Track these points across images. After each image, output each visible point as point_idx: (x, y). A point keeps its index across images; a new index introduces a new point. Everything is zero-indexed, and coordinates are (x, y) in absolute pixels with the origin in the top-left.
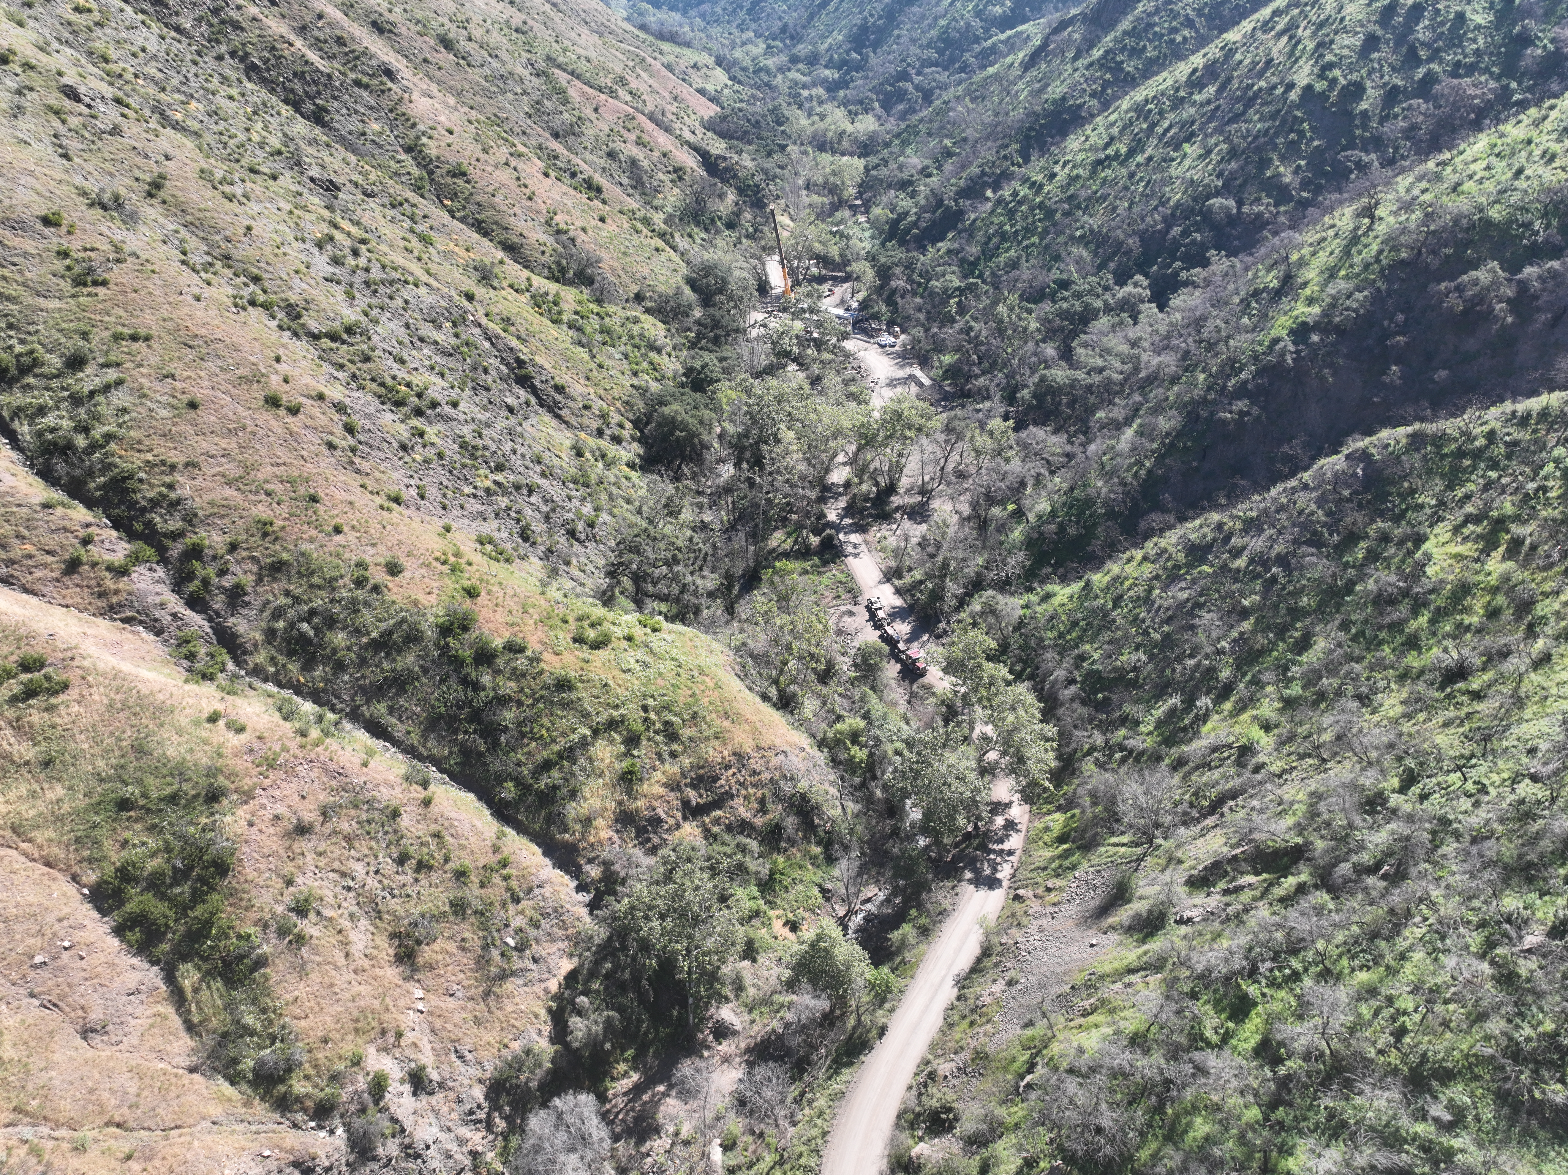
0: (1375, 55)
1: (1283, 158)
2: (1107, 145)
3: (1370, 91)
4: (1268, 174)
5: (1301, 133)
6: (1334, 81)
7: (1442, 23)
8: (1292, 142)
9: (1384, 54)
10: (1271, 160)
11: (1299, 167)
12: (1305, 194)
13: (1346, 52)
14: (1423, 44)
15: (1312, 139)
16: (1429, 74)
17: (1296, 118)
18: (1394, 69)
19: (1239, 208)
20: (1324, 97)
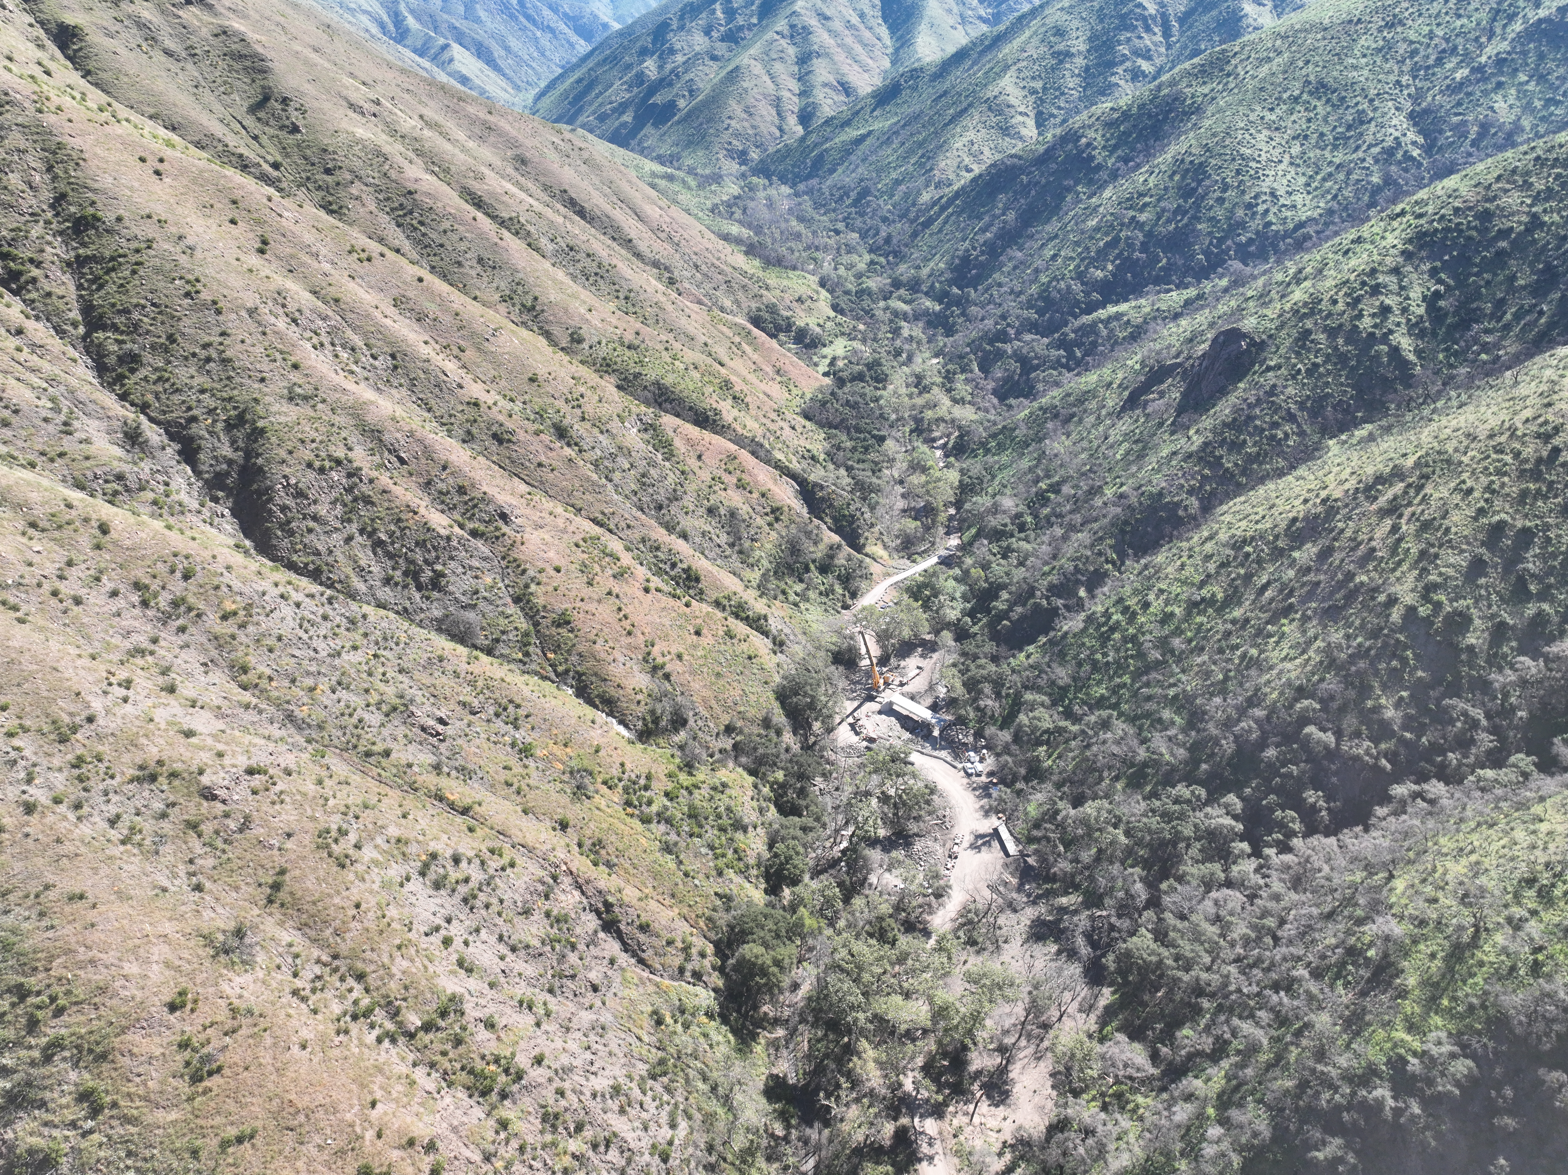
0: (1482, 581)
1: (1384, 687)
2: (1202, 584)
3: (1477, 622)
4: (1369, 703)
5: (1404, 661)
6: (1438, 605)
7: (1554, 556)
8: (1395, 669)
9: (1491, 579)
10: (1371, 688)
11: (1401, 698)
12: (1408, 735)
13: (1451, 572)
14: (1532, 575)
15: (1416, 668)
16: (1540, 613)
17: (1398, 641)
18: (1502, 599)
19: (1338, 744)
20: (1428, 621)
